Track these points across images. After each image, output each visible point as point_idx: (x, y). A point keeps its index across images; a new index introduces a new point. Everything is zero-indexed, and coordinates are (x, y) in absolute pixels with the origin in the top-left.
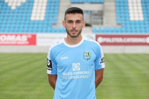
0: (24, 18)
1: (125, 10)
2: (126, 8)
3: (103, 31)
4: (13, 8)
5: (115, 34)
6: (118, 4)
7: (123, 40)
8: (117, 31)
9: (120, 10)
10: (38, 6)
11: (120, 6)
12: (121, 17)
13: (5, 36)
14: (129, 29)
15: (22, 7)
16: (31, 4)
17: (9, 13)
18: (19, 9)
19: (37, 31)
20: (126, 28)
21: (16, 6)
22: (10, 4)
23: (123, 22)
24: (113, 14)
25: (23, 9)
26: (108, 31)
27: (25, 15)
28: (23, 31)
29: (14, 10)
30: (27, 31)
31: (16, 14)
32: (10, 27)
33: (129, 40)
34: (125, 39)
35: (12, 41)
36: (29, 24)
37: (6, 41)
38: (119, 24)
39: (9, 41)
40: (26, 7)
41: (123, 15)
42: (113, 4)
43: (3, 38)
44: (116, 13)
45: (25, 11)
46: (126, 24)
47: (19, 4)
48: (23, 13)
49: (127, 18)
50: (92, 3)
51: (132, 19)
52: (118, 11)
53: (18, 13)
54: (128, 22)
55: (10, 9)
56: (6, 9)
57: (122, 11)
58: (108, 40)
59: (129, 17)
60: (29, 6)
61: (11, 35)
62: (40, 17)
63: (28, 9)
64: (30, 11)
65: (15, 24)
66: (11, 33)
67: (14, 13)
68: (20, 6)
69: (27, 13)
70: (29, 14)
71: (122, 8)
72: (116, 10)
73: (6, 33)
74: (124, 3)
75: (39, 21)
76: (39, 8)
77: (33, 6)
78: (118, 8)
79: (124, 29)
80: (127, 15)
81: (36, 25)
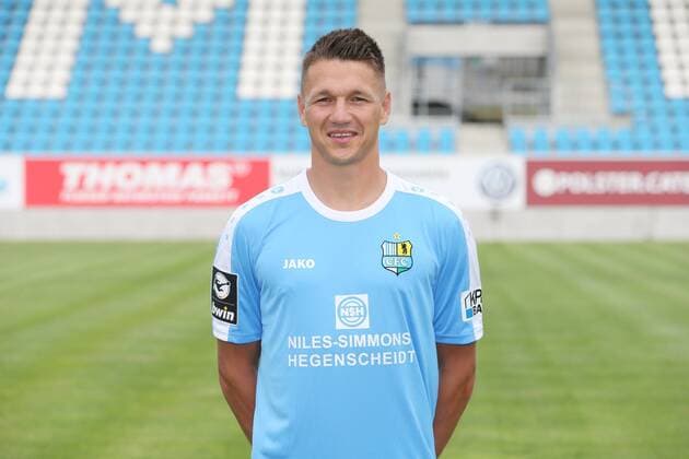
0: (209, 89)
1: (640, 51)
2: (646, 42)
3: (555, 145)
4: (161, 45)
5: (605, 154)
7: (644, 181)
9: (621, 51)
10: (264, 37)
11: (619, 36)
12: (627, 82)
13: (136, 170)
14: (664, 135)
15: (199, 43)
16: (236, 28)
17: (146, 67)
18: (186, 51)
19: (270, 146)
20: (654, 130)
21: (173, 39)
22: (143, 30)
23: (638, 103)
24: (592, 71)
25: (205, 51)
26: (575, 146)
27: (211, 74)
28: (210, 146)
29: (166, 55)
30: (229, 146)
31: (173, 73)
32: (152, 130)
34: (652, 177)
35: (166, 189)
36: (234, 114)
37: (140, 189)
38: (621, 114)
39: (153, 190)
40: (216, 43)
41: (632, 72)
42: (588, 25)
43: (129, 177)
44: (606, 66)
45: (213, 58)
46: (651, 113)
47: (184, 30)
48: (203, 67)
49: (653, 88)
50: (497, 22)
52: (612, 57)
53: (184, 67)
54: (657, 104)
55: (148, 51)
56: (129, 51)
57: (631, 57)
58: (580, 183)
59: (662, 83)
60: (226, 37)
61: (163, 162)
62: (278, 83)
63: (224, 52)
64: (232, 57)
65: (175, 113)
66: (159, 153)
67: (164, 67)
68: (189, 40)
69: (221, 67)
70: (228, 74)
71: (629, 43)
72: (603, 52)
73: (140, 153)
74: (635, 20)
75: (275, 101)
76: (273, 44)
77: (242, 37)
78: (610, 43)
79: (644, 135)
80: (651, 73)
81: (264, 121)
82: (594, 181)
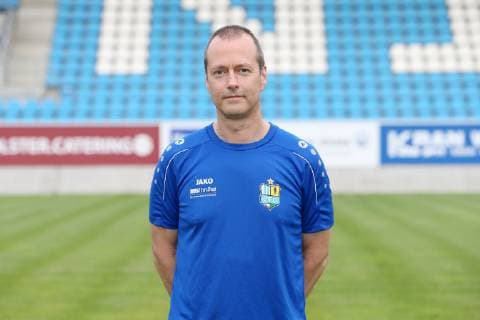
1: (84, 34)
5: (29, 122)
6: (65, 14)
7: (50, 144)
8: (55, 114)
9: (68, 35)
11: (70, 21)
14: (83, 106)
23: (69, 79)
33: (72, 146)
34: (57, 142)
41: (73, 53)
42: (49, 13)
46: (76, 87)
49: (87, 66)
51: (103, 68)
52: (61, 40)
57: (75, 39)
59: (95, 60)
71: (77, 27)
74: (87, 8)
78: (63, 27)
82: (8, 145)
